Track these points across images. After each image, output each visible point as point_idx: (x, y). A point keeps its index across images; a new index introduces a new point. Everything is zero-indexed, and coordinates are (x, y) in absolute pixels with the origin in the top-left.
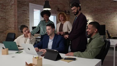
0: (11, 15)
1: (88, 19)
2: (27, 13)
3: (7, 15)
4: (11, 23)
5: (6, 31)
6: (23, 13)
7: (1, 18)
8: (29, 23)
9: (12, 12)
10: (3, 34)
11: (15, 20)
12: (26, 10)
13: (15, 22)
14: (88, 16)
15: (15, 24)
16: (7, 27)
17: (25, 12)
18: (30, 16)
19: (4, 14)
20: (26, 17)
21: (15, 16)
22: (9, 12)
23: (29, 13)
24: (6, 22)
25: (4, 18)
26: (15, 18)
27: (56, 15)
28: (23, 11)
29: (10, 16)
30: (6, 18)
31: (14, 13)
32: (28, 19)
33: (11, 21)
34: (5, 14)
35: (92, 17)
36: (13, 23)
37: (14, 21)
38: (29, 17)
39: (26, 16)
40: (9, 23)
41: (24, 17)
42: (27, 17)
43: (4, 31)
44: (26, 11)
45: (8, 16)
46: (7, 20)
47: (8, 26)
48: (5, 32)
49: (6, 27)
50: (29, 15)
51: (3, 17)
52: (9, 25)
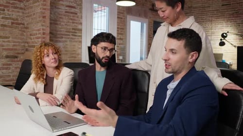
0: (35, 16)
1: (226, 32)
2: (76, 14)
3: (26, 17)
4: (34, 35)
5: (23, 53)
6: (66, 12)
7: (12, 23)
8: (81, 36)
9: (37, 6)
10: (17, 61)
11: (44, 28)
12: (75, 5)
13: (44, 34)
14: (225, 25)
15: (44, 38)
16: (26, 45)
17: (73, 10)
18: (84, 21)
19: (18, 12)
20: (73, 23)
21: (44, 17)
22: (31, 8)
23: (81, 12)
24: (24, 31)
25: (20, 22)
26: (43, 24)
27: (147, 20)
28: (66, 8)
29: (32, 19)
30: (23, 24)
31: (41, 9)
32: (79, 27)
33: (34, 30)
34: (21, 14)
35: (237, 28)
36: (38, 36)
37: (42, 31)
38: (81, 24)
39: (74, 20)
40: (31, 35)
41: (68, 22)
42: (76, 23)
43: (18, 53)
44: (74, 7)
45: (28, 18)
46: (27, 28)
47: (28, 43)
48: (21, 57)
49: (24, 46)
50: (82, 18)
51: (17, 19)
52: (29, 40)
